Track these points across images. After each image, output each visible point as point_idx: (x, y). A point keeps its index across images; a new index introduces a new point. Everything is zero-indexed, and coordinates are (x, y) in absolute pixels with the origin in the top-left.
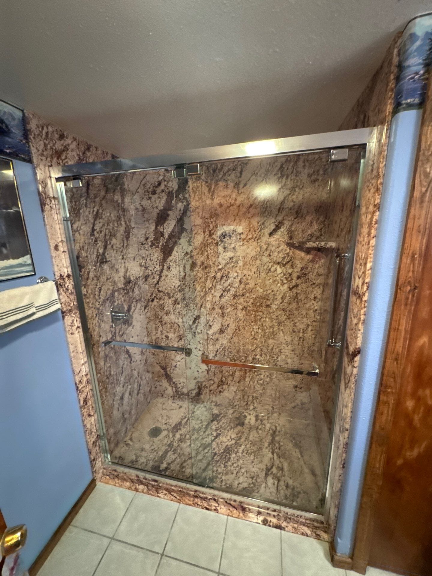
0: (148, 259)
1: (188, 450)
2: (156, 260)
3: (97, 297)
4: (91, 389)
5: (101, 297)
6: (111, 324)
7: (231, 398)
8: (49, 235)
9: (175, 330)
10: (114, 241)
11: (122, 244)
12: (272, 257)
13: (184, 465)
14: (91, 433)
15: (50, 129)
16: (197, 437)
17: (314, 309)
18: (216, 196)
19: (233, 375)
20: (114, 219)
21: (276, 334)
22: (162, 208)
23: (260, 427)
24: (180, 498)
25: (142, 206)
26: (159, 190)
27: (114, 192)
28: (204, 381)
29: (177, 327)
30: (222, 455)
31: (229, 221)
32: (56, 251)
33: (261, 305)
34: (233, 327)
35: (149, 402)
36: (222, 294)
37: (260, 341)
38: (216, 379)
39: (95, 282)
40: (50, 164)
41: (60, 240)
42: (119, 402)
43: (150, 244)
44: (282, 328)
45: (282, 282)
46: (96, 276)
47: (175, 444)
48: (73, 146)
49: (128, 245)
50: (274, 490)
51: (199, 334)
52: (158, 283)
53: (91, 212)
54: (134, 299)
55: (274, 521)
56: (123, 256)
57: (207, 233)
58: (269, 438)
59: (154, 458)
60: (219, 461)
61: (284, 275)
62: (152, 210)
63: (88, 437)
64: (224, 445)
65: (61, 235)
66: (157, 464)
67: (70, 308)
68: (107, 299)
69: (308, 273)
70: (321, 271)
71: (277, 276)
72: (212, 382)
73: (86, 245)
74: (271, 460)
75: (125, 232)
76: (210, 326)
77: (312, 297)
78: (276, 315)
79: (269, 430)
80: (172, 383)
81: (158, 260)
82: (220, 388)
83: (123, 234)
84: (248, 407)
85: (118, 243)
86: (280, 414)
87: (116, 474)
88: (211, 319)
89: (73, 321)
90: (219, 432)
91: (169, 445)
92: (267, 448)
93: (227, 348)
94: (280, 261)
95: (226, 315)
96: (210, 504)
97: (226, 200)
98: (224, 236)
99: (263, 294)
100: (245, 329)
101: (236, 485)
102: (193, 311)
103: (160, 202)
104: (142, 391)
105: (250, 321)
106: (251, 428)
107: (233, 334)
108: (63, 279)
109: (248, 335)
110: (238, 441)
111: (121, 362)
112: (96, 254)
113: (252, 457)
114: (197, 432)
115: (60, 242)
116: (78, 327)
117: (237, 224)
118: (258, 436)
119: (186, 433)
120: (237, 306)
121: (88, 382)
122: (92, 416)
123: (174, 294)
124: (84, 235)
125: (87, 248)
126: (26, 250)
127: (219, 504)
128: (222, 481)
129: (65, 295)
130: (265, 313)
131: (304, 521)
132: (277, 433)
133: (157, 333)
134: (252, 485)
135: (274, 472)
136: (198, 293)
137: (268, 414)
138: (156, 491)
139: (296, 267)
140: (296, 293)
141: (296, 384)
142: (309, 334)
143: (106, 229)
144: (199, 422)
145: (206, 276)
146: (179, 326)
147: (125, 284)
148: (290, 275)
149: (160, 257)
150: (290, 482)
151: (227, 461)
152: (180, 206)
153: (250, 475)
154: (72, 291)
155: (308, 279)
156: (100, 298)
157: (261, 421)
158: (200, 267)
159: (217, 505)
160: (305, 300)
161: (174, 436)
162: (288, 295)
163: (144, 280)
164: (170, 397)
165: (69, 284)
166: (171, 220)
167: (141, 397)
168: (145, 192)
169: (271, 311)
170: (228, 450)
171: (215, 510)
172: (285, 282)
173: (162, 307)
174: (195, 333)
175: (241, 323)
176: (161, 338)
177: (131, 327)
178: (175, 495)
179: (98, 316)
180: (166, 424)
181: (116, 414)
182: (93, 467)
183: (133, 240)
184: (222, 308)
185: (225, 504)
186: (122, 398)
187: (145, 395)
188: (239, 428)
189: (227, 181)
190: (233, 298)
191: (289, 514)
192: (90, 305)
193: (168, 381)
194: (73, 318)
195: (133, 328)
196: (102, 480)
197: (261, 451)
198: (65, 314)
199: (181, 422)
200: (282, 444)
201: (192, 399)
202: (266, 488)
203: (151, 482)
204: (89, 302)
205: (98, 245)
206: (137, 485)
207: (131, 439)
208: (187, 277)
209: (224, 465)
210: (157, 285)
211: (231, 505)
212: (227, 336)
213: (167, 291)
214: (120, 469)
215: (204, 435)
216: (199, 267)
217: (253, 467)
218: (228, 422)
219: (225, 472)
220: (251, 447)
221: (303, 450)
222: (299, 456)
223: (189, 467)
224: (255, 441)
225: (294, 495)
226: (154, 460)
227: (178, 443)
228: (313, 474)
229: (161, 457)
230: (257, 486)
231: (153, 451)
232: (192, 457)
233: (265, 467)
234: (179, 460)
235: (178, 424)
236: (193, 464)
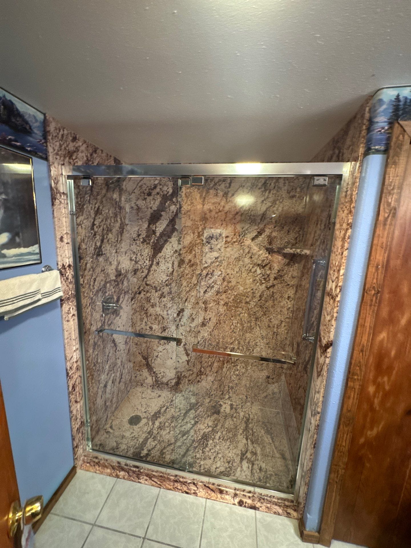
0: (139, 254)
1: (167, 437)
2: (147, 255)
3: (91, 287)
4: (80, 376)
5: (95, 287)
6: (101, 313)
7: (208, 387)
8: (56, 227)
9: (159, 322)
10: (110, 236)
11: (116, 239)
12: (253, 259)
13: (164, 451)
14: (77, 419)
15: (66, 132)
16: (176, 424)
17: (288, 307)
18: (206, 202)
19: (211, 366)
20: (111, 215)
21: (253, 329)
22: (156, 209)
23: (235, 415)
24: (160, 483)
25: (137, 205)
26: (154, 192)
27: (114, 190)
28: (183, 371)
29: (162, 318)
30: (200, 442)
31: (217, 225)
32: (60, 242)
33: (241, 302)
34: (214, 320)
35: (129, 391)
36: (206, 290)
37: (238, 335)
38: (195, 370)
39: (91, 272)
40: (62, 163)
41: (65, 232)
42: (103, 389)
43: (142, 240)
44: (259, 323)
45: (261, 282)
46: (92, 268)
47: (155, 432)
48: (83, 148)
49: (121, 240)
50: (249, 474)
51: (182, 326)
52: (146, 277)
53: (93, 208)
54: (122, 291)
55: (249, 501)
56: (116, 250)
57: (196, 234)
58: (243, 425)
59: (135, 445)
60: (197, 447)
61: (263, 276)
62: (146, 209)
63: (73, 423)
64: (202, 432)
65: (66, 228)
66: (138, 450)
67: (68, 296)
68: (100, 290)
69: (284, 275)
70: (295, 274)
71: (257, 276)
72: (191, 373)
73: (86, 238)
74: (245, 445)
75: (120, 228)
76: (193, 319)
77: (287, 296)
78: (254, 311)
79: (243, 418)
80: (152, 373)
81: (148, 255)
82: (198, 379)
83: (118, 229)
84: (224, 397)
85: (113, 238)
86: (253, 403)
87: (96, 461)
88: (195, 313)
89: (70, 308)
90: (197, 420)
91: (149, 433)
92: (241, 434)
93: (208, 340)
94: (260, 263)
95: (209, 309)
96: (190, 488)
97: (215, 207)
98: (211, 237)
99: (243, 292)
100: (225, 323)
101: (214, 469)
102: (178, 304)
103: (154, 203)
104: (123, 380)
105: (231, 316)
106: (226, 416)
107: (214, 327)
108: (65, 269)
109: (227, 329)
110: (215, 429)
111: (107, 351)
112: (94, 246)
113: (228, 443)
114: (176, 420)
115: (65, 234)
116: (74, 315)
117: (224, 228)
118: (233, 423)
119: (165, 421)
120: (219, 301)
121: (77, 369)
122: (78, 402)
123: (161, 287)
124: (85, 229)
125: (87, 241)
126: (35, 240)
127: (198, 488)
128: (200, 466)
129: (65, 284)
130: (244, 309)
131: (276, 500)
132: (250, 421)
133: (141, 324)
134: (229, 469)
135: (248, 457)
136: (184, 288)
137: (242, 403)
138: (137, 477)
139: (274, 269)
140: (273, 292)
141: (269, 375)
142: (282, 330)
143: (104, 224)
144: (178, 410)
145: (192, 273)
146: (163, 318)
147: (116, 276)
148: (268, 276)
149: (150, 253)
150: (263, 466)
151: (205, 447)
152: (173, 208)
153: (227, 459)
154: (72, 280)
155: (284, 280)
156: (94, 289)
157: (236, 409)
158: (188, 264)
159: (196, 489)
160: (280, 299)
161: (154, 423)
162: (265, 294)
163: (133, 273)
164: (149, 387)
165: (70, 273)
166: (163, 220)
167: (122, 385)
168: (141, 193)
169: (250, 307)
170: (205, 437)
171: (194, 493)
172: (264, 282)
173: (148, 300)
174: (178, 325)
175: (222, 317)
176: (145, 329)
177: (118, 318)
178: (156, 480)
179: (91, 305)
180: (145, 412)
181: (100, 402)
182: (75, 453)
183: (126, 235)
184: (205, 303)
185: (204, 487)
186: (105, 386)
187: (126, 384)
188: (216, 416)
189: (217, 190)
190: (216, 294)
191: (263, 494)
192: (86, 294)
193: (148, 371)
194: (70, 306)
195: (120, 318)
196: (82, 468)
197: (236, 437)
198: (63, 302)
199: (160, 410)
200: (255, 430)
201: (171, 388)
202: (241, 471)
203: (132, 469)
204: (84, 290)
205: (96, 239)
206: (118, 471)
207: (111, 427)
208: (174, 273)
209: (202, 450)
210: (145, 279)
211: (209, 488)
212: (208, 329)
213: (154, 285)
214: (102, 456)
215: (183, 422)
216: (186, 264)
217: (229, 452)
218: (205, 411)
219: (203, 457)
220: (226, 434)
221: (274, 436)
222: (271, 442)
223: (169, 453)
224: (231, 428)
225: (267, 478)
226: (135, 447)
227: (157, 430)
228: (283, 457)
229: (141, 444)
230: (233, 470)
231: (133, 438)
232: (171, 444)
233: (241, 452)
234: (159, 446)
235: (157, 412)
236: (172, 450)
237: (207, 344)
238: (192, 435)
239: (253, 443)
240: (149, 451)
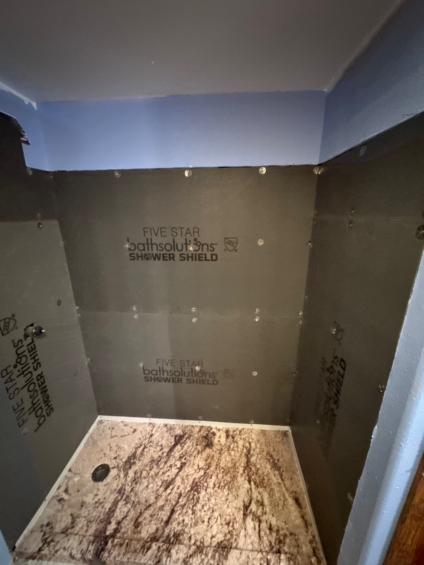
1: (145, 494)
13: (140, 520)
16: (157, 471)
23: (232, 446)
30: (189, 495)
47: (128, 488)
50: (256, 539)
58: (244, 460)
59: (99, 517)
64: (191, 479)
66: (102, 526)
74: (248, 491)
79: (243, 449)
90: (184, 461)
91: (120, 492)
92: (242, 475)
101: (209, 540)
106: (222, 449)
110: (208, 471)
114: (157, 464)
118: (230, 459)
119: (142, 469)
132: (252, 452)
134: (229, 536)
144: (159, 448)
150: (274, 522)
151: (196, 503)
153: (225, 520)
157: (233, 438)
161: (126, 475)
170: (196, 487)
180: (115, 458)
188: (208, 450)
197: (235, 481)
199: (136, 452)
200: (258, 466)
202: (245, 536)
209: (192, 510)
215: (166, 467)
217: (228, 506)
218: (194, 445)
219: (194, 521)
220: (223, 477)
221: (283, 471)
222: (280, 481)
223: (147, 521)
224: (228, 468)
226: (99, 520)
227: (131, 486)
228: (298, 503)
229: (108, 514)
230: (234, 537)
231: (97, 505)
232: (150, 506)
233: (243, 504)
234: (133, 512)
235: (132, 456)
236: (151, 516)
238: (179, 486)
240: (119, 523)
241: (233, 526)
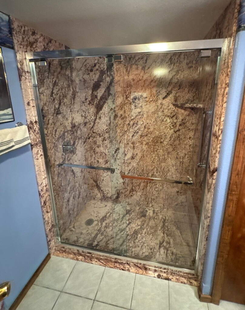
0: (87, 112)
1: (111, 233)
2: (92, 112)
3: (54, 136)
5: (56, 135)
6: (62, 153)
7: (138, 199)
8: (24, 95)
9: (103, 157)
10: (65, 100)
11: (70, 103)
12: (164, 112)
13: (108, 242)
14: (48, 223)
16: (117, 224)
17: (190, 145)
18: (131, 74)
19: (139, 185)
20: (65, 86)
21: (166, 160)
22: (96, 80)
23: (156, 217)
24: (106, 264)
25: (84, 78)
28: (121, 189)
29: (105, 155)
30: (132, 236)
31: (138, 90)
32: (28, 106)
33: (157, 142)
34: (140, 155)
35: (86, 203)
36: (133, 135)
37: (156, 164)
38: (128, 188)
39: (52, 126)
40: (25, 50)
42: (66, 203)
43: (88, 102)
44: (170, 156)
46: (53, 122)
47: (103, 230)
49: (74, 103)
50: (165, 256)
51: (118, 159)
52: (93, 127)
53: (51, 81)
54: (77, 137)
55: (165, 275)
56: (71, 110)
57: (125, 97)
58: (162, 224)
59: (89, 239)
61: (172, 123)
62: (90, 81)
63: (46, 226)
64: (134, 229)
66: (91, 242)
67: (36, 142)
68: (61, 137)
69: (186, 123)
71: (168, 124)
72: (126, 190)
73: (48, 103)
74: (162, 237)
75: (73, 95)
76: (126, 154)
77: (188, 137)
78: (167, 148)
79: (162, 219)
80: (100, 191)
82: (131, 194)
84: (149, 205)
85: (68, 102)
86: (168, 209)
87: (64, 249)
88: (126, 150)
89: (38, 151)
90: (130, 221)
91: (98, 230)
92: (160, 230)
93: (136, 168)
94: (169, 115)
95: (136, 147)
96: (125, 266)
97: (137, 77)
98: (135, 99)
99: (159, 135)
100: (147, 156)
101: (141, 254)
102: (115, 145)
103: (95, 77)
104: (81, 196)
105: (151, 152)
106: (150, 218)
107: (140, 159)
108: (33, 124)
109: (149, 160)
110: (142, 227)
111: (68, 178)
112: (53, 108)
113: (151, 236)
114: (117, 222)
115: (31, 100)
116: (41, 155)
117: (143, 92)
118: (154, 223)
119: (109, 222)
120: (142, 142)
121: (47, 190)
122: (49, 212)
123: (103, 134)
124: (46, 96)
125: (48, 105)
127: (130, 266)
128: (132, 252)
129: (33, 134)
130: (160, 147)
131: (183, 274)
132: (166, 221)
133: (91, 159)
136: (119, 134)
137: (161, 209)
138: (90, 260)
139: (179, 119)
140: (179, 134)
141: (178, 190)
142: (186, 160)
143: (61, 93)
144: (118, 215)
145: (123, 123)
147: (72, 128)
148: (175, 124)
149: (94, 111)
150: (174, 251)
151: (136, 239)
152: (108, 79)
153: (150, 247)
155: (186, 126)
156: (56, 137)
157: (157, 214)
159: (129, 267)
160: (184, 139)
161: (102, 224)
162: (174, 136)
163: (84, 125)
164: (99, 200)
165: (36, 127)
166: (102, 88)
167: (81, 200)
168: (86, 70)
170: (136, 232)
171: (128, 270)
172: (172, 127)
173: (95, 142)
174: (116, 159)
175: (145, 153)
176: (94, 162)
177: (75, 155)
178: (102, 261)
179: (54, 148)
180: (96, 217)
181: (65, 211)
182: (48, 245)
183: (77, 99)
184: (133, 143)
185: (134, 266)
186: (68, 201)
187: (83, 199)
188: (143, 218)
189: (137, 65)
190: (140, 137)
191: (174, 270)
192: (50, 141)
193: (98, 189)
194: (38, 149)
196: (54, 254)
197: (156, 232)
199: (106, 215)
200: (169, 227)
201: (113, 200)
203: (87, 254)
204: (49, 138)
205: (55, 103)
206: (78, 256)
207: (74, 227)
208: (111, 124)
209: (134, 241)
210: (92, 129)
211: (138, 266)
212: (136, 161)
213: (98, 132)
214: (67, 246)
215: (121, 223)
216: (119, 118)
217: (152, 242)
218: (136, 215)
219: (134, 246)
220: (150, 230)
221: (182, 231)
222: (180, 235)
223: (112, 243)
224: (153, 226)
225: (177, 259)
226: (89, 240)
227: (104, 229)
228: (188, 245)
229: (93, 238)
230: (154, 254)
231: (88, 234)
232: (113, 237)
233: (159, 242)
234: (105, 239)
235: (104, 217)
236: (114, 242)
237: (136, 171)
238: (127, 231)
239: (168, 236)
240: (98, 242)
241: (153, 250)
